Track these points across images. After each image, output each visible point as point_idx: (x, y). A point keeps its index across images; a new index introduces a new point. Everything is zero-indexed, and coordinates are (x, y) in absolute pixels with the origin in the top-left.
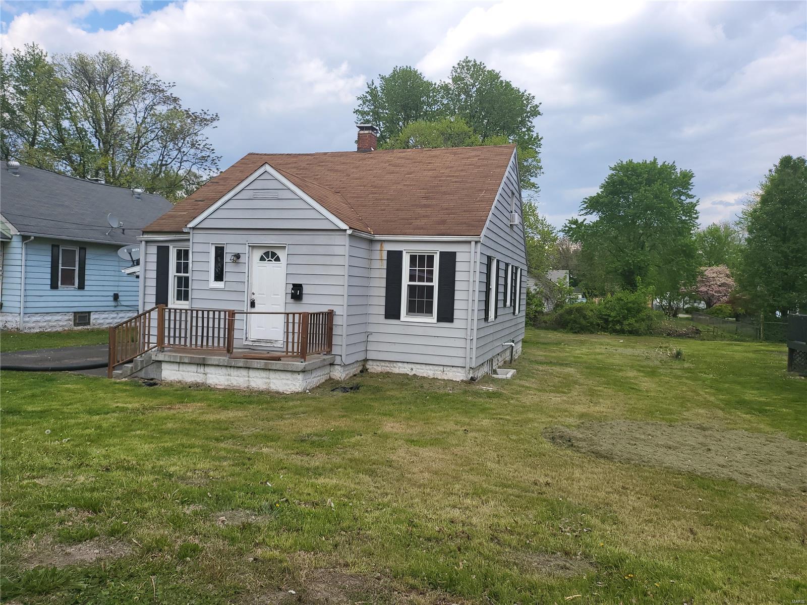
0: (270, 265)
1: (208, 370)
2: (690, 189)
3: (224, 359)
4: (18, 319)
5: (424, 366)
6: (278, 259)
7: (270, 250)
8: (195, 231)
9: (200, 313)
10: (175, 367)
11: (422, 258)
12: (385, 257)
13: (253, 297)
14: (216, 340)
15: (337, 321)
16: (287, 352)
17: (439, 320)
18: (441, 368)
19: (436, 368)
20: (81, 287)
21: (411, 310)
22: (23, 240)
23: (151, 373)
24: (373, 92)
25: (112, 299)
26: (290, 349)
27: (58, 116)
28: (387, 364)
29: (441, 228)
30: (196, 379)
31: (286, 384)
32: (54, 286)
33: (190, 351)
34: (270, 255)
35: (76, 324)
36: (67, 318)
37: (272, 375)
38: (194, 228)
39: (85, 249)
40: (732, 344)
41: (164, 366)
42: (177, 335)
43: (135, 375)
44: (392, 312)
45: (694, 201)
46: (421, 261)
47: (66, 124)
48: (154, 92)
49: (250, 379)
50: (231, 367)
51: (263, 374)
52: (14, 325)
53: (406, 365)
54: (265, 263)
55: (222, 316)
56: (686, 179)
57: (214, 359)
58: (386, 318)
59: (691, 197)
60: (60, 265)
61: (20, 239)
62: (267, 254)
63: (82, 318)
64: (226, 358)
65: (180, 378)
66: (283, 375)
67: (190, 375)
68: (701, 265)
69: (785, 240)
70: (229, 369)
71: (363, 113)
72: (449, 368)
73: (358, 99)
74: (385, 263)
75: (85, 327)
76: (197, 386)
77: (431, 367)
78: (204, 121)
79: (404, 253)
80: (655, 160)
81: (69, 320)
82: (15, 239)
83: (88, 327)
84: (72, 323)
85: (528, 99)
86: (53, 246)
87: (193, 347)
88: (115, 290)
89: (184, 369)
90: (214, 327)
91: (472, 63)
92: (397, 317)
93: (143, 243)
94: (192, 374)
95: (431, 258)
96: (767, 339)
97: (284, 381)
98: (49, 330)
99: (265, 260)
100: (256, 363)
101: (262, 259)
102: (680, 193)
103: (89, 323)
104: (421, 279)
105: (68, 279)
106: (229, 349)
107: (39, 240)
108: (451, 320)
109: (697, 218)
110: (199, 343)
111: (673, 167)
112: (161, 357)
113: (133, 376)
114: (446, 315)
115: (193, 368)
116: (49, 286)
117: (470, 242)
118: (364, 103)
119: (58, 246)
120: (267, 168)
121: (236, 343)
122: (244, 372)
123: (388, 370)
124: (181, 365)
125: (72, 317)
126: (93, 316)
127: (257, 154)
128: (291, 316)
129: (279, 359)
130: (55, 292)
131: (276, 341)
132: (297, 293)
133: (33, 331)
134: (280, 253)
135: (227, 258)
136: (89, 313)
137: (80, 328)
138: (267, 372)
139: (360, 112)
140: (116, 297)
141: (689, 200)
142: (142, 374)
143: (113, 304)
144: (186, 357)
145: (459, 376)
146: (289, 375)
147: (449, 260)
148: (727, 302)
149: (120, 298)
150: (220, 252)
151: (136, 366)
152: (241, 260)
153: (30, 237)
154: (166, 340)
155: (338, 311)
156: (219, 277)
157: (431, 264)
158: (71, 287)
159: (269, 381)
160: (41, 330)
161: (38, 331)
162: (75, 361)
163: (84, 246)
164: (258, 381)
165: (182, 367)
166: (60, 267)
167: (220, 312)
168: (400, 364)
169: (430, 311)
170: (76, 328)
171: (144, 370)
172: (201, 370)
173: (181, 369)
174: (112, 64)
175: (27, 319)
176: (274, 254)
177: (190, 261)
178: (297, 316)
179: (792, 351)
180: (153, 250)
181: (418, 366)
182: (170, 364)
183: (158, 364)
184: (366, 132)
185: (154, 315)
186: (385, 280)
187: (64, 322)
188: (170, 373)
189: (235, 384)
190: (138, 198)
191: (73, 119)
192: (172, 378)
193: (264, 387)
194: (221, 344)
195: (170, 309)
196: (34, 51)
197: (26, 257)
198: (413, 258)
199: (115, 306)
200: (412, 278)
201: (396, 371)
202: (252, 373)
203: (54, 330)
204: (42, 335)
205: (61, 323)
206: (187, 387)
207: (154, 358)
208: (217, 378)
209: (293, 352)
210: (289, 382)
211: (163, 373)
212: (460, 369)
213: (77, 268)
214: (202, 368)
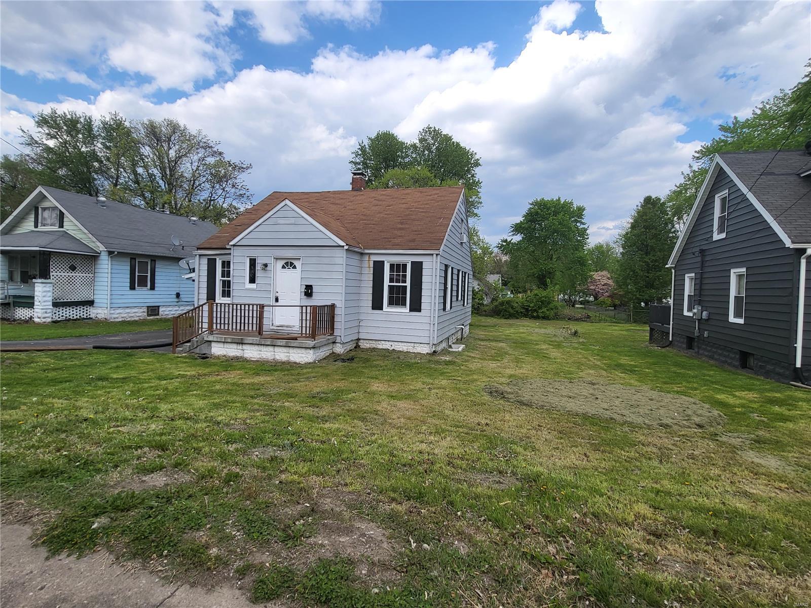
0: (289, 272)
1: (245, 347)
2: (583, 219)
3: (256, 339)
4: (106, 312)
5: (400, 343)
6: (295, 267)
7: (289, 261)
8: (235, 248)
9: (239, 306)
10: (221, 345)
11: (398, 265)
12: (372, 265)
13: (277, 294)
14: (250, 325)
15: (337, 311)
16: (302, 334)
17: (411, 310)
18: (413, 345)
19: (409, 344)
20: (153, 288)
21: (391, 303)
22: (109, 254)
23: (204, 349)
24: (362, 149)
25: (175, 296)
26: (304, 332)
27: (134, 165)
28: (374, 342)
29: (412, 245)
30: (236, 354)
31: (302, 357)
32: (132, 288)
33: (232, 333)
34: (289, 264)
35: (148, 315)
36: (142, 310)
37: (291, 350)
38: (234, 245)
39: (155, 261)
40: (611, 326)
41: (213, 344)
42: (222, 322)
43: (192, 351)
44: (377, 305)
45: (586, 226)
46: (398, 268)
47: (140, 170)
48: (205, 148)
49: (276, 353)
51: (285, 350)
52: (103, 316)
53: (387, 343)
54: (286, 270)
55: (255, 309)
56: (580, 211)
57: (249, 339)
58: (373, 309)
59: (584, 224)
60: (137, 272)
61: (107, 254)
62: (287, 263)
63: (153, 310)
64: (258, 339)
65: (225, 353)
66: (299, 350)
67: (232, 351)
68: (590, 271)
69: (647, 254)
70: (260, 346)
71: (355, 163)
72: (418, 345)
73: (352, 153)
74: (372, 269)
75: (155, 317)
76: (237, 359)
77: (405, 344)
78: (242, 169)
79: (386, 262)
80: (559, 198)
81: (144, 312)
82: (103, 254)
83: (158, 317)
84: (146, 314)
85: (472, 154)
86: (131, 259)
87: (234, 330)
88: (177, 290)
89: (228, 346)
90: (249, 317)
91: (433, 129)
92: (381, 309)
93: (198, 256)
94: (234, 350)
95: (405, 266)
96: (635, 322)
97: (300, 355)
98: (129, 319)
99: (285, 268)
100: (279, 342)
101: (283, 267)
102: (576, 221)
103: (158, 314)
104: (398, 281)
105: (143, 282)
106: (260, 332)
107: (121, 255)
108: (419, 310)
109: (588, 238)
110: (238, 328)
111: (571, 203)
112: (211, 338)
113: (191, 352)
114: (416, 307)
115: (235, 346)
116: (129, 288)
117: (433, 255)
118: (357, 156)
119: (135, 259)
120: (287, 202)
121: (265, 328)
122: (271, 349)
123: (374, 346)
124: (225, 344)
125: (146, 310)
126: (161, 309)
127: (280, 192)
128: (304, 308)
129: (296, 339)
130: (133, 292)
131: (294, 326)
132: (309, 291)
133: (116, 320)
134: (296, 263)
135: (258, 267)
136: (159, 306)
137: (152, 317)
138: (288, 349)
139: (353, 162)
140: (178, 295)
141: (582, 226)
142: (197, 351)
143: (176, 300)
144: (229, 338)
145: (425, 350)
146: (303, 351)
147: (417, 268)
148: (608, 297)
149: (181, 296)
150: (253, 262)
151: (193, 345)
152: (268, 268)
153: (114, 252)
154: (215, 325)
155: (338, 304)
156: (252, 280)
157: (405, 270)
158: (145, 289)
159: (288, 354)
160: (123, 319)
161: (121, 320)
162: (148, 342)
163: (154, 259)
164: (281, 354)
165: (226, 345)
166: (137, 274)
167: (253, 305)
168: (383, 342)
169: (404, 304)
170: (149, 318)
171: (198, 348)
172: (240, 347)
174: (174, 127)
175: (113, 312)
176: (292, 264)
177: (231, 269)
178: (309, 308)
179: (652, 330)
180: (205, 261)
181: (396, 343)
182: (217, 343)
183: (209, 343)
184: (358, 176)
185: (206, 308)
186: (372, 282)
187: (139, 314)
188: (218, 350)
189: (264, 357)
190: (194, 224)
191: (145, 167)
192: (219, 353)
193: (286, 359)
194: (254, 329)
195: (217, 304)
196: (116, 117)
197: (111, 267)
198: (392, 266)
199: (177, 302)
200: (391, 280)
201: (380, 347)
202: (277, 349)
203: (133, 319)
204: (124, 323)
205: (137, 314)
206: (230, 359)
207: (206, 339)
208: (252, 353)
209: (306, 334)
210: (303, 355)
211: (213, 349)
212: (426, 345)
213: (149, 275)
214: (241, 345)
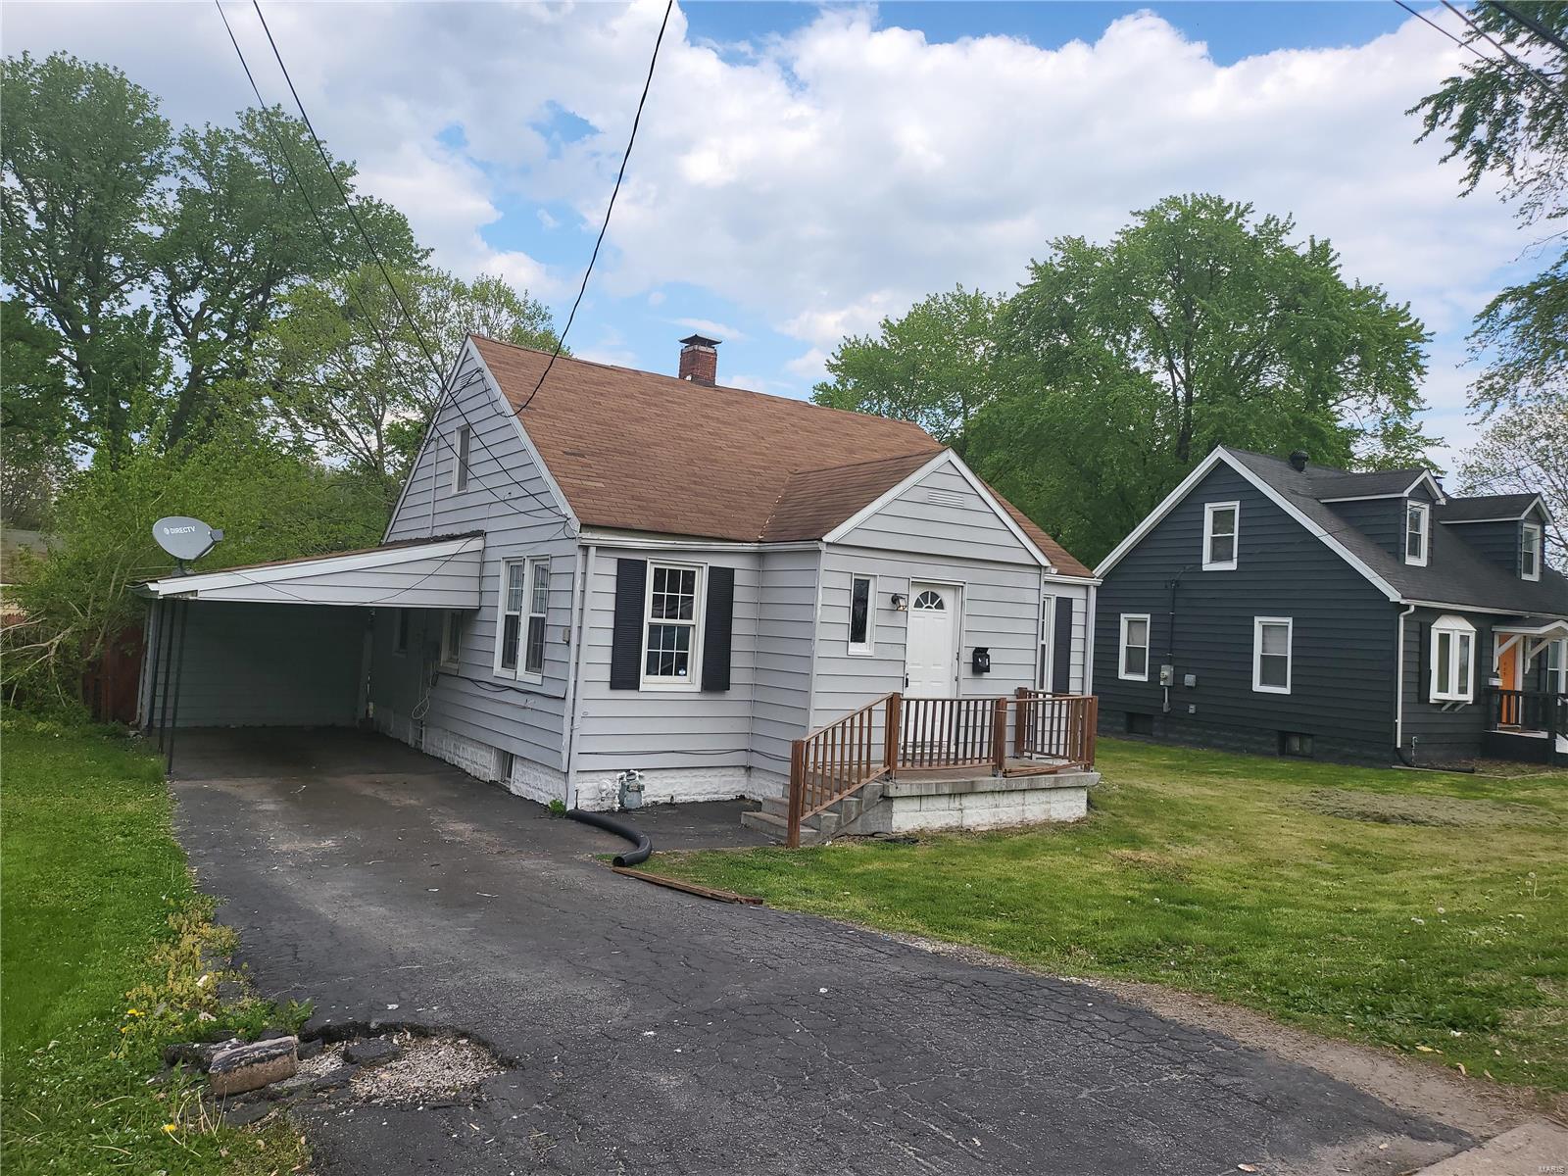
0: (929, 616)
1: (967, 801)
3: (999, 782)
6: (940, 606)
7: (930, 590)
10: (915, 804)
23: (874, 821)
30: (947, 821)
31: (1071, 808)
33: (938, 772)
34: (931, 599)
38: (828, 544)
41: (897, 805)
43: (845, 830)
49: (1026, 808)
50: (1004, 791)
54: (924, 612)
62: (924, 596)
65: (923, 824)
66: (1066, 795)
67: (938, 815)
70: (996, 796)
76: (948, 833)
89: (930, 806)
93: (592, 550)
94: (942, 813)
97: (1067, 804)
99: (922, 606)
101: (918, 604)
106: (999, 761)
113: (839, 833)
115: (943, 803)
122: (1019, 798)
124: (924, 801)
134: (946, 597)
135: (875, 602)
142: (857, 827)
150: (859, 590)
156: (858, 633)
159: (1047, 806)
165: (926, 804)
171: (861, 819)
172: (956, 803)
173: (923, 807)
176: (935, 596)
180: (609, 568)
182: (907, 801)
183: (887, 803)
188: (905, 818)
192: (910, 826)
193: (1044, 817)
202: (1030, 797)
208: (978, 813)
210: (1073, 804)
211: (895, 817)
214: (957, 799)
